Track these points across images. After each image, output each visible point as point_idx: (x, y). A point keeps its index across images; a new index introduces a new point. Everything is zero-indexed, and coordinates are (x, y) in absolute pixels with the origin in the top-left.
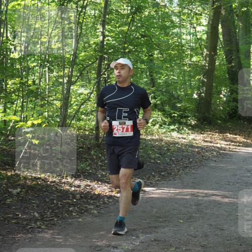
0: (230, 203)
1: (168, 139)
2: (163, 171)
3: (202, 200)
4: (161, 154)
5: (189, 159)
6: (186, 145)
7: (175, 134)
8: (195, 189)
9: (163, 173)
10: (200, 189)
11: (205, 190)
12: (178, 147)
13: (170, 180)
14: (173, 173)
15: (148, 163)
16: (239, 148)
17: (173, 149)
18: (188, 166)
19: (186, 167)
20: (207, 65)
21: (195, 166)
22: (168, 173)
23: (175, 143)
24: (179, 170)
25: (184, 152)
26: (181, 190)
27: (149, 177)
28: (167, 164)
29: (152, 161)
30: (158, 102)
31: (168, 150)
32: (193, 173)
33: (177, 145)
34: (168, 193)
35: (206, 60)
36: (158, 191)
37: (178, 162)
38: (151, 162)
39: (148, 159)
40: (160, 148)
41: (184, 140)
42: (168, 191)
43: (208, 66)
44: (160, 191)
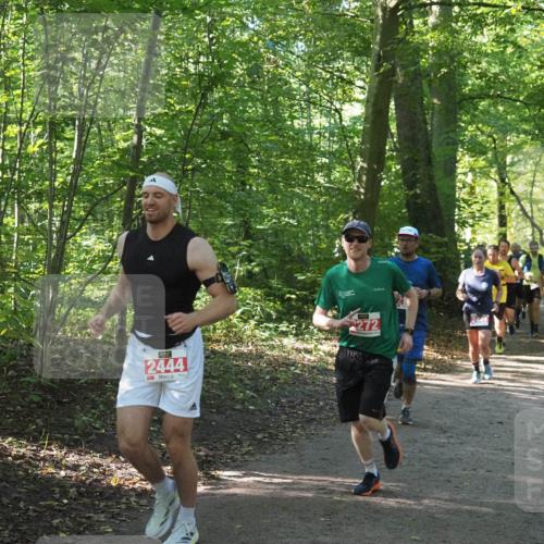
0: (399, 509)
1: (276, 353)
2: (259, 431)
3: (340, 502)
4: (256, 391)
5: (317, 401)
6: (314, 368)
7: (289, 342)
8: (326, 474)
9: (259, 436)
10: (336, 474)
11: (348, 477)
12: (294, 374)
13: (274, 452)
14: (281, 436)
15: (228, 412)
16: (425, 374)
17: (282, 377)
18: (314, 419)
19: (310, 421)
20: (362, 190)
21: (329, 417)
22: (271, 435)
23: (288, 364)
24: (294, 428)
25: (307, 384)
26: (296, 477)
27: (230, 444)
28: (270, 413)
29: (238, 407)
30: (257, 269)
31: (274, 380)
32: (325, 436)
33: (292, 368)
34: (268, 483)
35: (360, 180)
36: (246, 479)
37: (294, 407)
38: (234, 410)
39: (229, 402)
40: (256, 375)
41: (308, 356)
42: (267, 480)
43: (365, 194)
44: (251, 479)
